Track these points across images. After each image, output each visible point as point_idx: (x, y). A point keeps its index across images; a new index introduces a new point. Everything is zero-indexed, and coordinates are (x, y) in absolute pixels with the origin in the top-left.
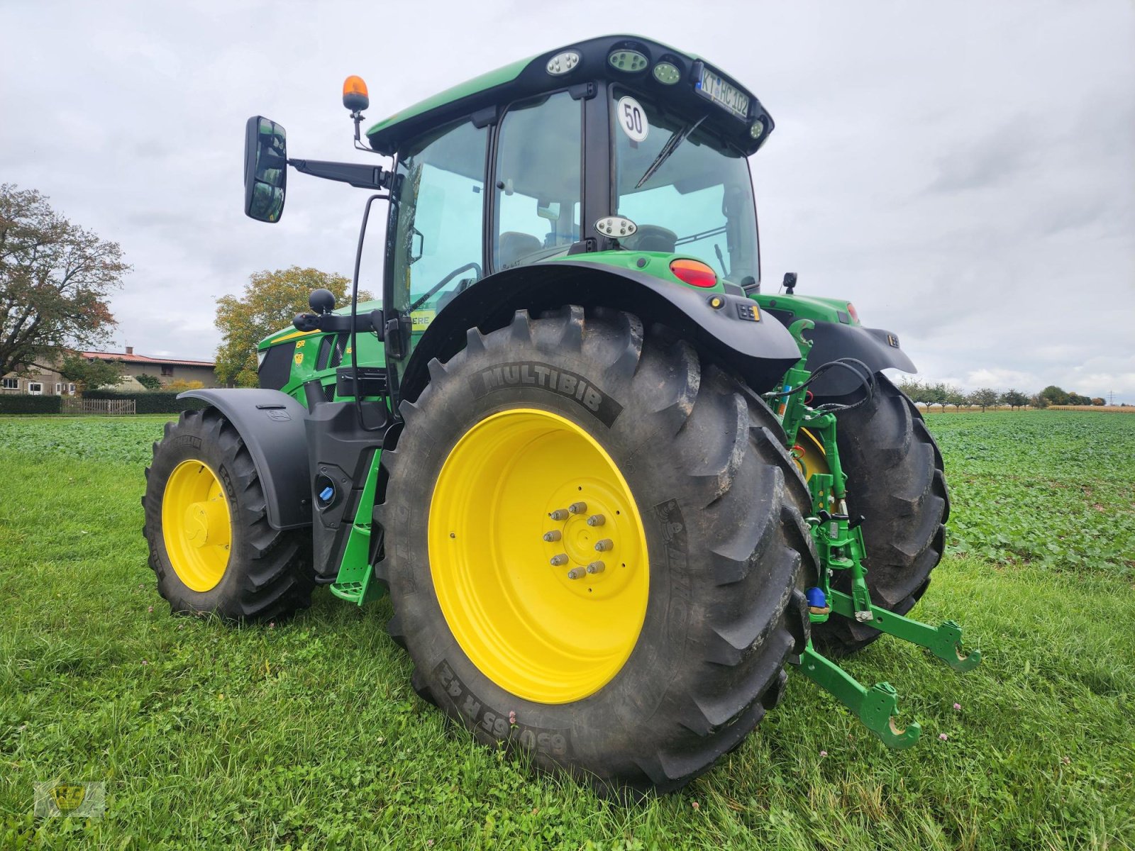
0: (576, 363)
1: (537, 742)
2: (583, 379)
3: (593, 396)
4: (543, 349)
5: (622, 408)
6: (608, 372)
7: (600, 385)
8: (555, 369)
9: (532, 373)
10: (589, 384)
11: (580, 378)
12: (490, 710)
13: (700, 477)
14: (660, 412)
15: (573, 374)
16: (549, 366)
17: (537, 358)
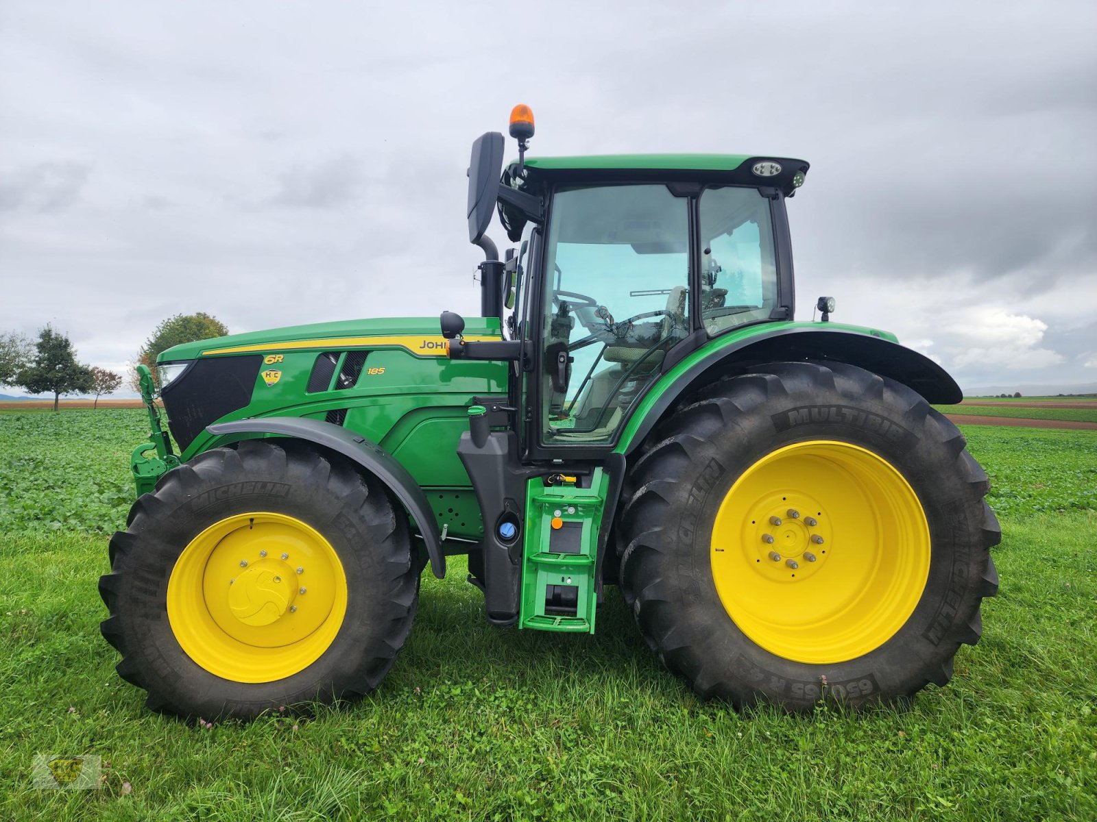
0: (880, 407)
1: (847, 691)
2: (887, 419)
3: (897, 431)
4: (847, 395)
5: (919, 440)
6: (906, 415)
7: (903, 424)
8: (863, 411)
9: (839, 413)
10: (892, 422)
11: (883, 418)
12: (795, 681)
13: (975, 483)
14: (947, 442)
15: (877, 415)
16: (857, 409)
17: (843, 402)
